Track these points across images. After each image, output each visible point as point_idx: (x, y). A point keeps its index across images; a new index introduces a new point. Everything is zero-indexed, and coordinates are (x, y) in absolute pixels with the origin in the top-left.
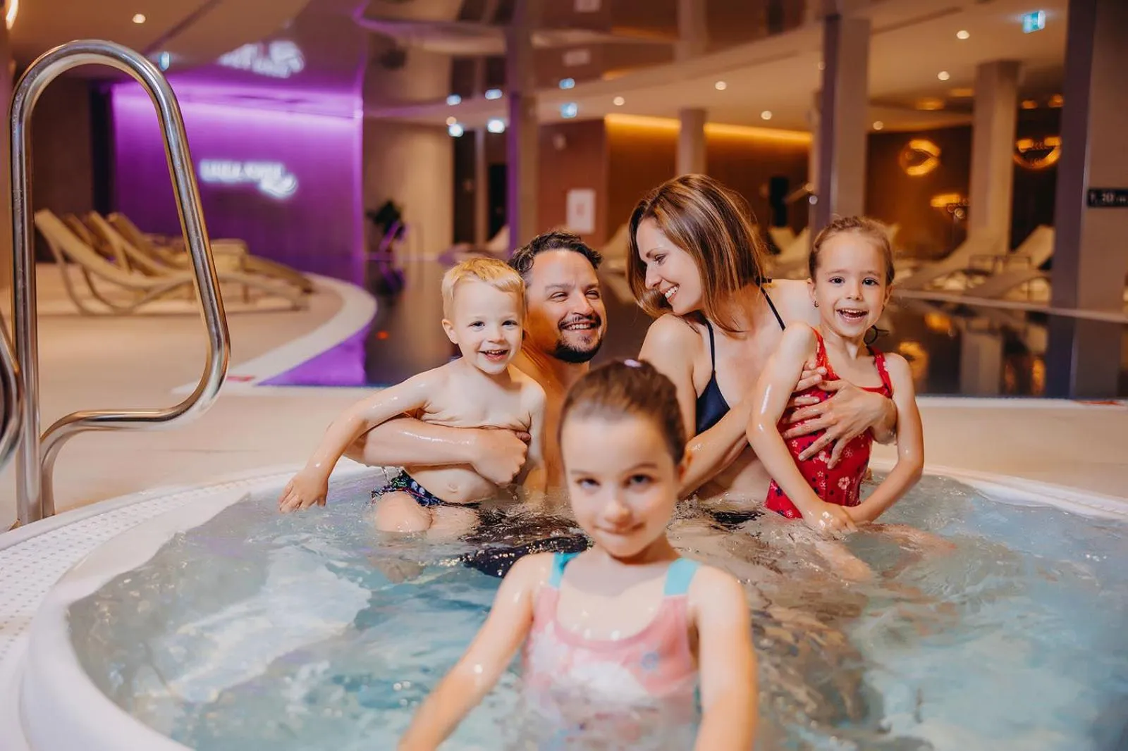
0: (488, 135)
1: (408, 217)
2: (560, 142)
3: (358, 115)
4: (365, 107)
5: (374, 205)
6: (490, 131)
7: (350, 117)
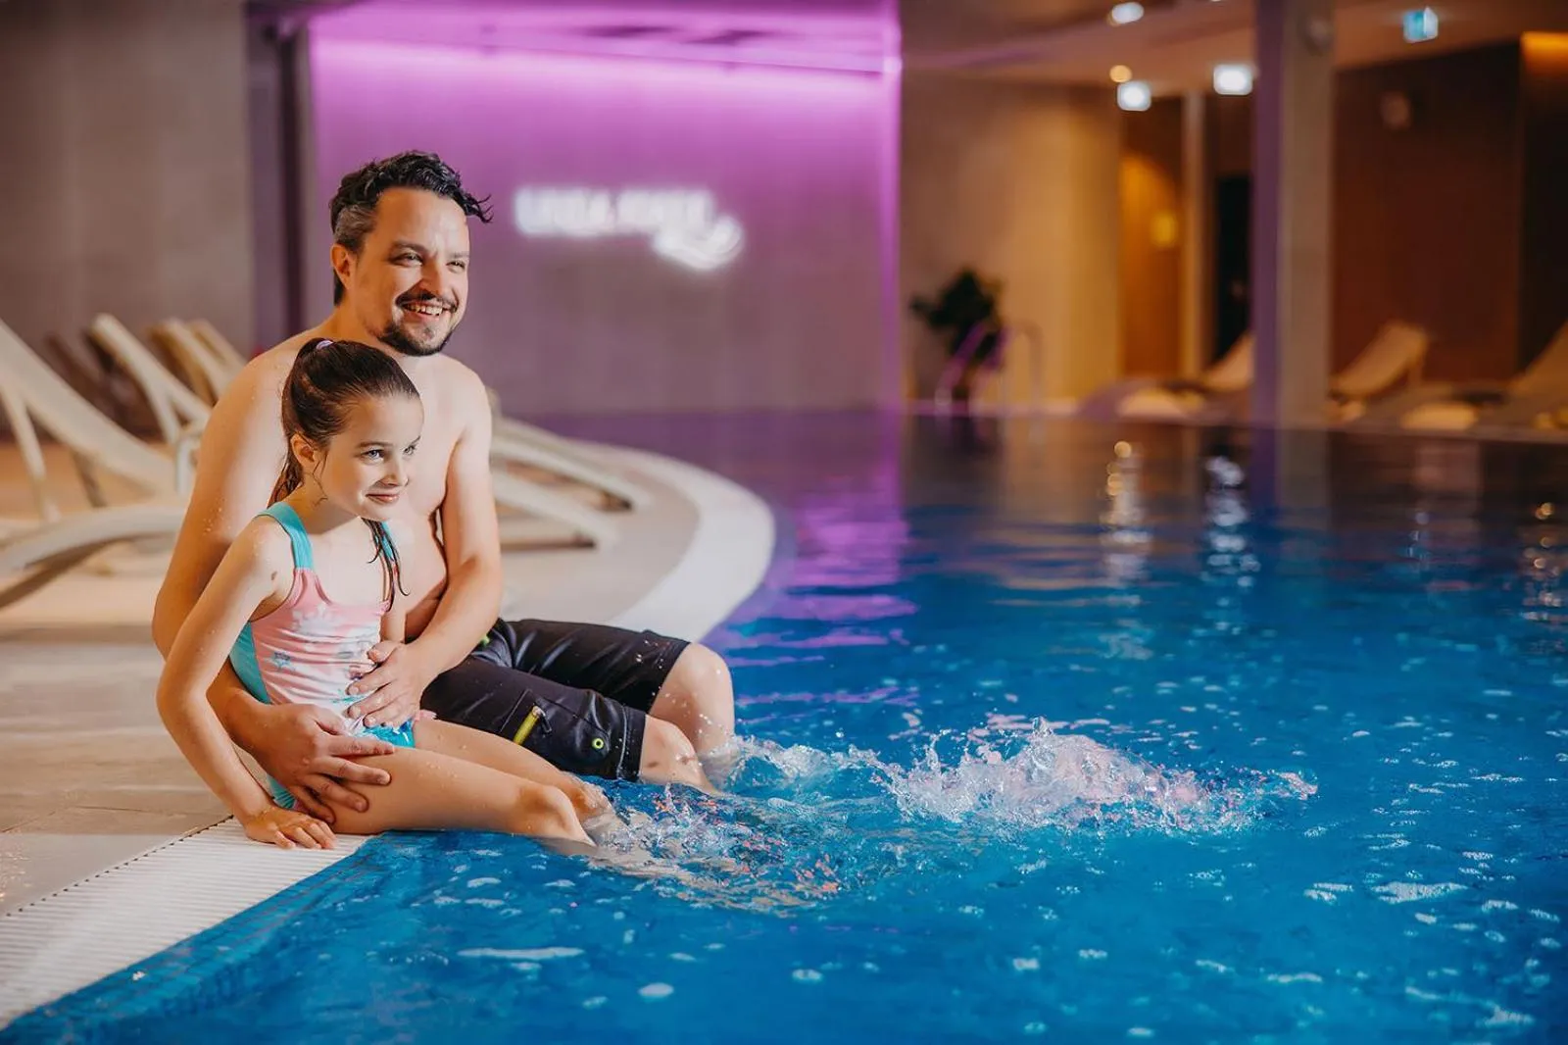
0: (1214, 101)
1: (1011, 309)
2: (1397, 111)
3: (892, 67)
4: (907, 47)
5: (931, 286)
6: (1217, 90)
7: (874, 75)
